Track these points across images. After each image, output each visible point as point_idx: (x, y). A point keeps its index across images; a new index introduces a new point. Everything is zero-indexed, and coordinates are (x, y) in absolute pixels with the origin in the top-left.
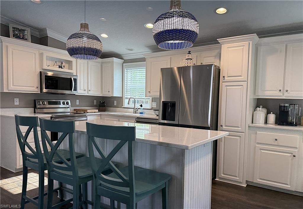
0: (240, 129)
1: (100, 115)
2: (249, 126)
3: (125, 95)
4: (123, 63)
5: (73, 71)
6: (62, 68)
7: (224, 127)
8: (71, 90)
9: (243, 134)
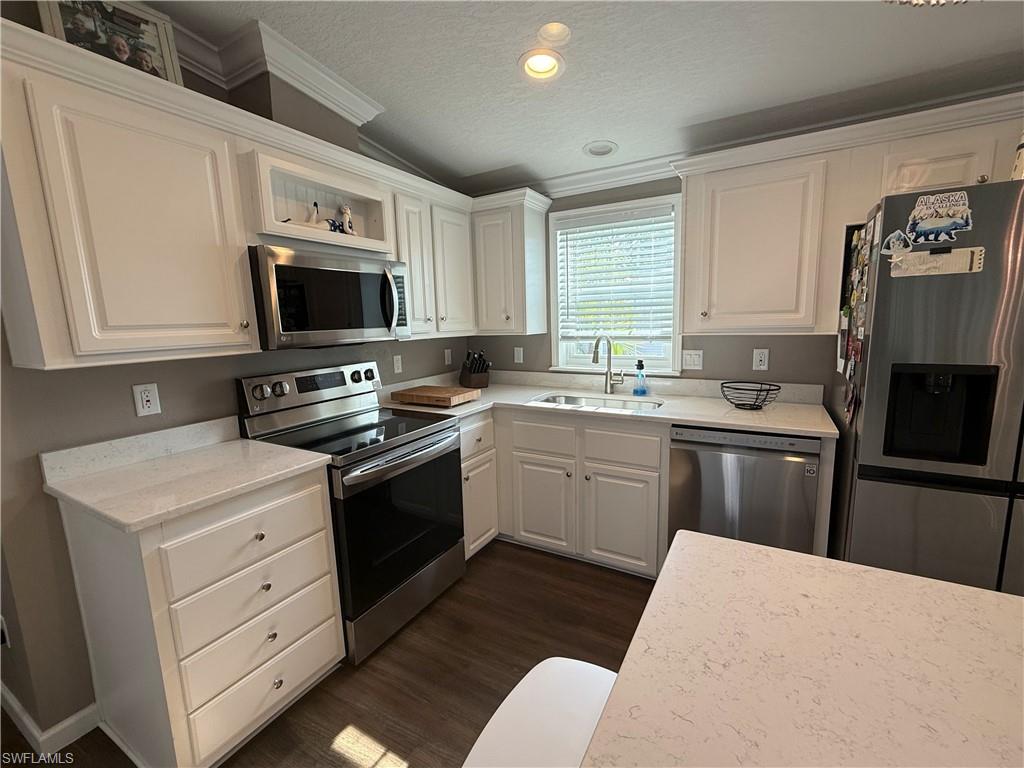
1: (494, 409)
3: (561, 325)
4: (551, 209)
5: (387, 246)
6: (343, 231)
8: (388, 325)
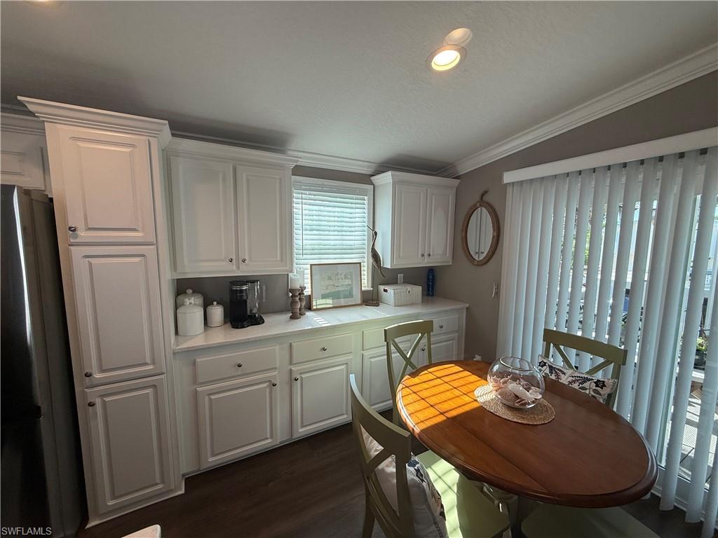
0: (151, 367)
2: (174, 354)
7: (97, 376)
9: (162, 376)
